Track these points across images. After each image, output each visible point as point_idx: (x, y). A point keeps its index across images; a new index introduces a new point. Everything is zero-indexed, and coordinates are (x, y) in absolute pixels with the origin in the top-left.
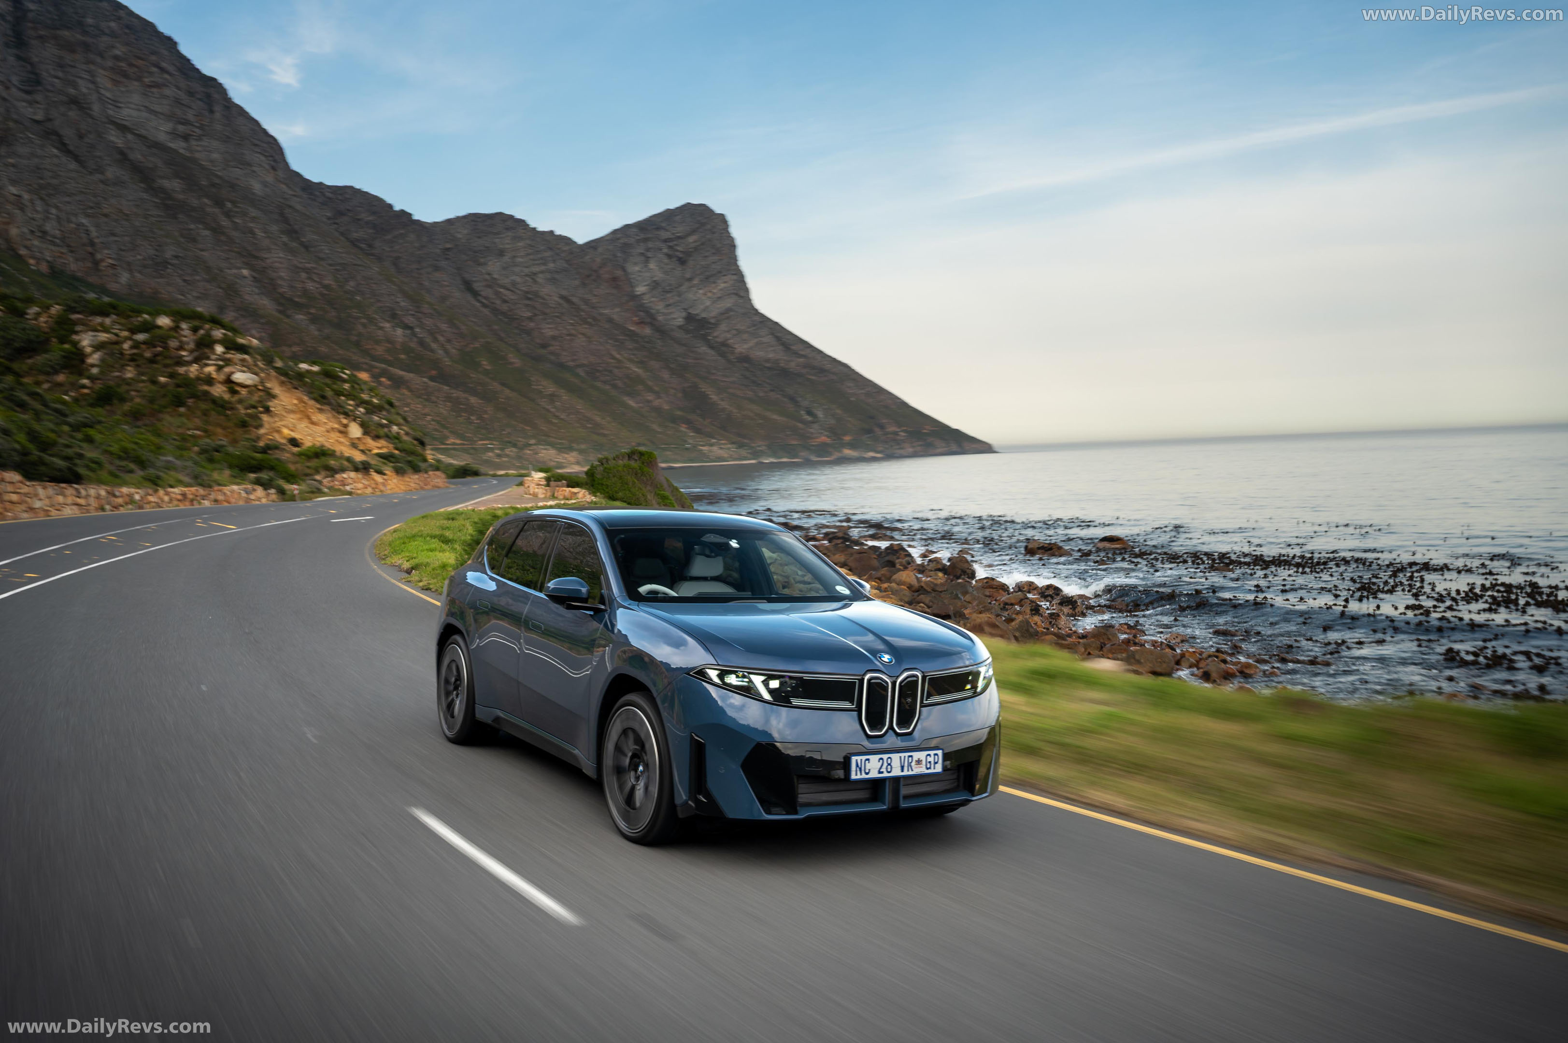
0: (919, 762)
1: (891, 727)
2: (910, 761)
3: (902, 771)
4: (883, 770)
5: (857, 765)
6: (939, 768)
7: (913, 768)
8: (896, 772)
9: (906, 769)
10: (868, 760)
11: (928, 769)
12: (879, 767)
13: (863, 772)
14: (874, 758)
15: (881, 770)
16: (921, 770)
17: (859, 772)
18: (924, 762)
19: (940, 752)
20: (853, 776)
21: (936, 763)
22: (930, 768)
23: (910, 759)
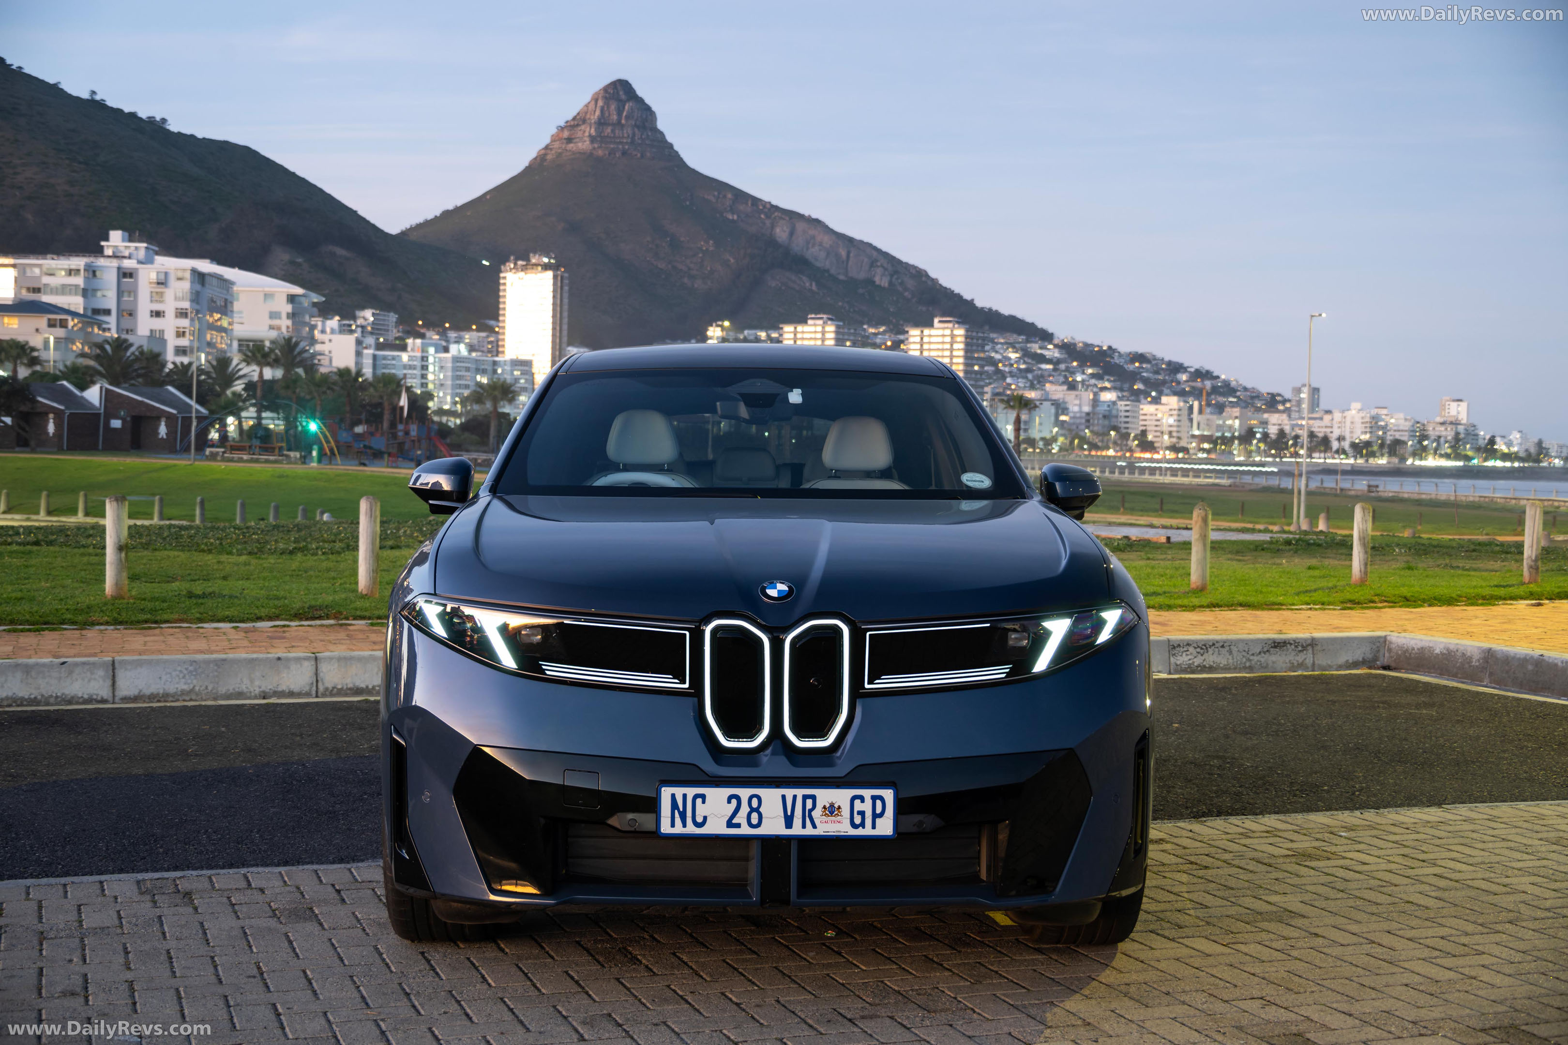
0: (832, 810)
1: (776, 734)
2: (809, 807)
3: (789, 826)
4: (741, 819)
5: (674, 805)
6: (885, 827)
7: (817, 822)
8: (773, 826)
9: (797, 821)
10: (703, 796)
12: (730, 814)
13: (688, 820)
14: (717, 796)
15: (735, 821)
16: (840, 827)
17: (678, 820)
18: (846, 813)
19: (888, 795)
20: (666, 828)
21: (875, 816)
22: (861, 826)
23: (809, 802)
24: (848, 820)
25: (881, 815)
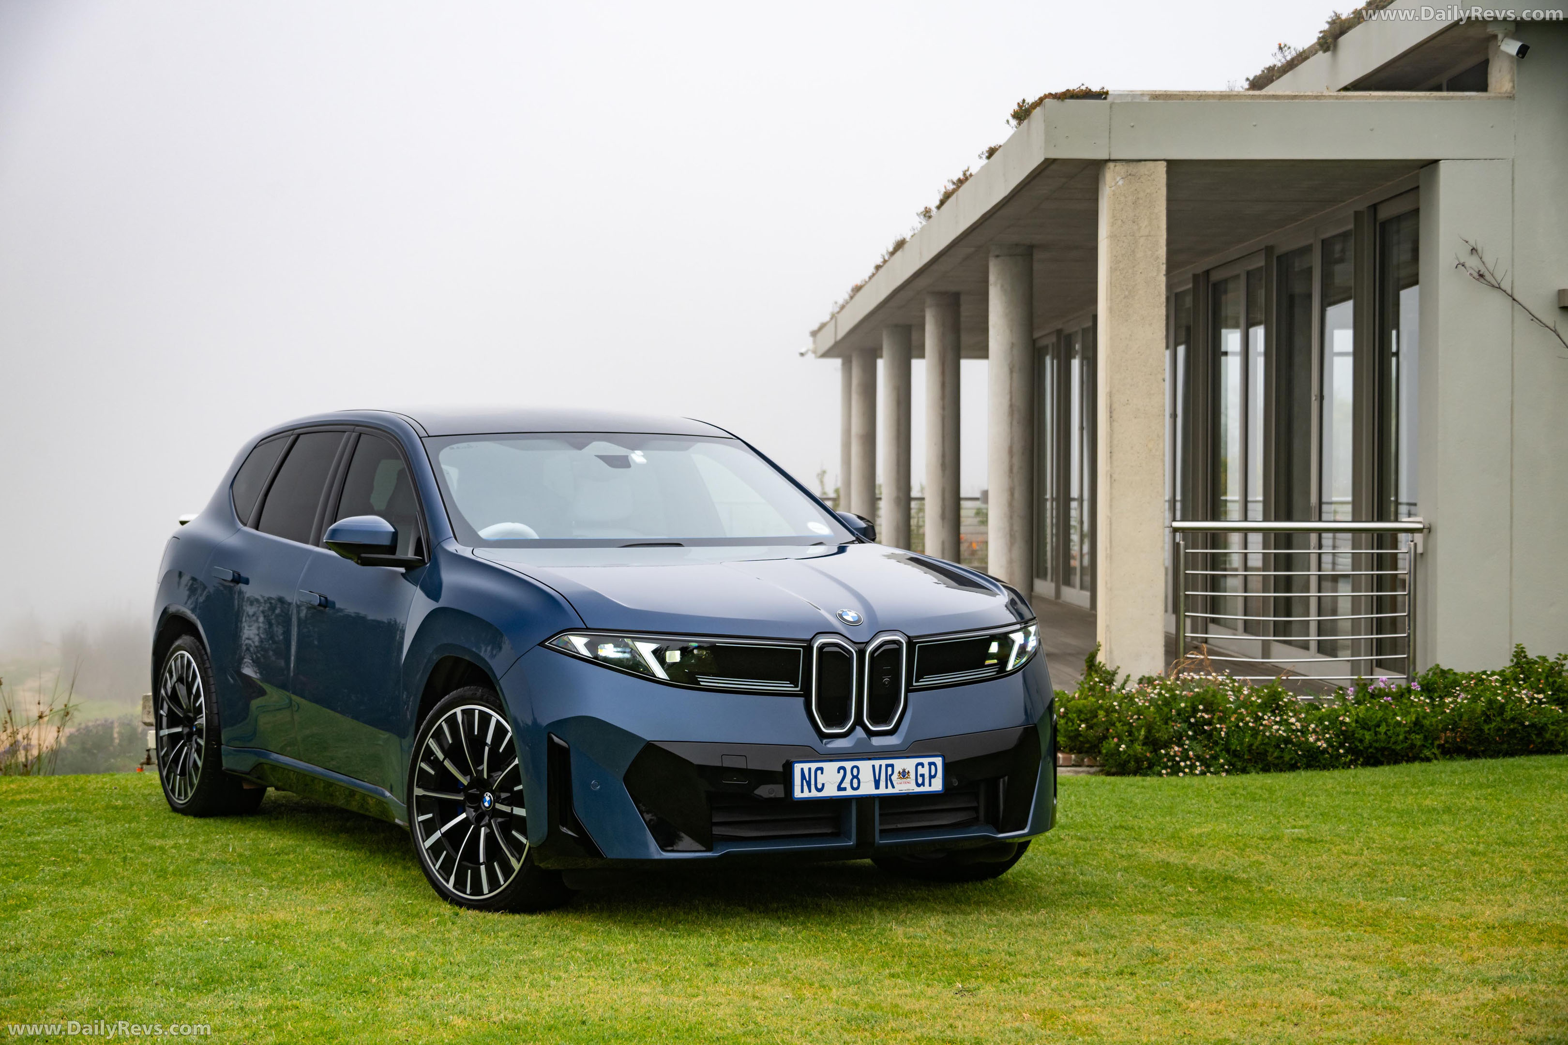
0: (904, 774)
1: (859, 721)
2: (890, 772)
3: (877, 787)
4: (846, 784)
5: (803, 778)
6: (937, 785)
7: (894, 784)
8: (867, 788)
9: (882, 784)
10: (821, 769)
11: (918, 785)
12: (839, 781)
13: (813, 787)
14: (830, 767)
15: (842, 786)
16: (907, 787)
17: (806, 788)
18: (912, 775)
19: (939, 761)
20: (798, 794)
21: (931, 777)
22: (923, 784)
23: (890, 769)
24: (914, 782)
25: (934, 776)
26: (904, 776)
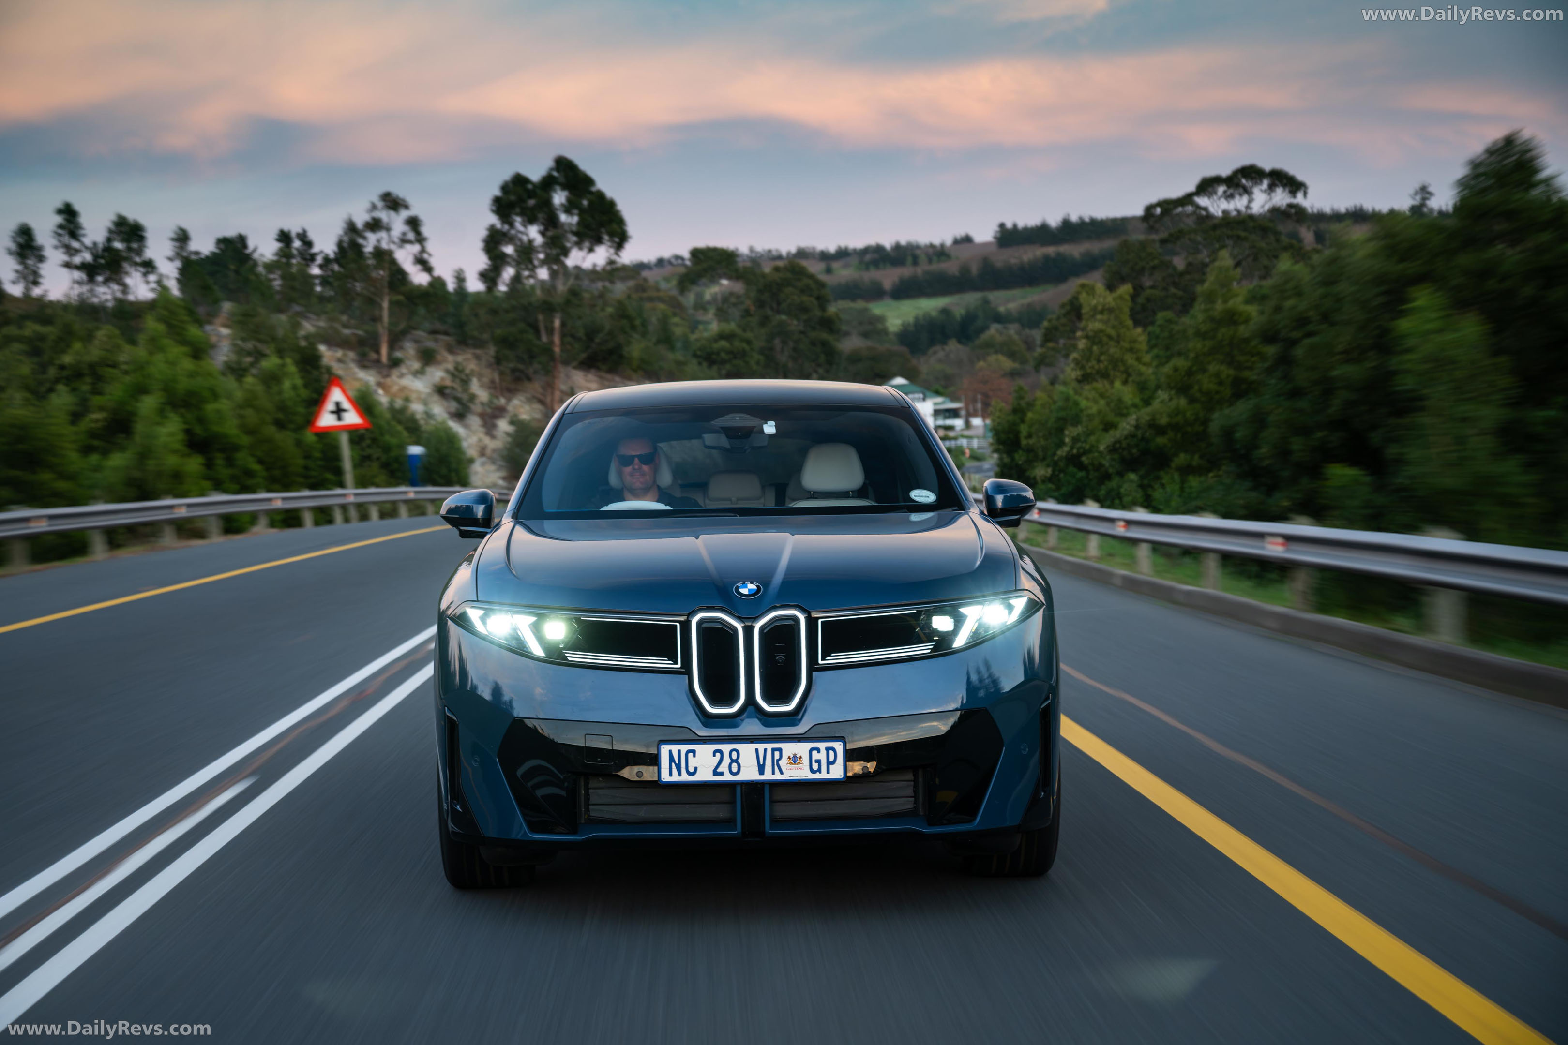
0: (795, 759)
1: (749, 700)
2: (777, 757)
4: (724, 768)
5: (672, 759)
7: (784, 769)
8: (749, 773)
9: (768, 769)
10: (694, 752)
11: (814, 772)
12: (715, 765)
13: (683, 771)
14: (705, 751)
15: (719, 770)
16: (802, 773)
17: (675, 771)
18: (806, 761)
20: (663, 778)
21: (829, 763)
22: (819, 771)
23: (777, 754)
24: (808, 767)
25: (833, 763)
26: (795, 762)
